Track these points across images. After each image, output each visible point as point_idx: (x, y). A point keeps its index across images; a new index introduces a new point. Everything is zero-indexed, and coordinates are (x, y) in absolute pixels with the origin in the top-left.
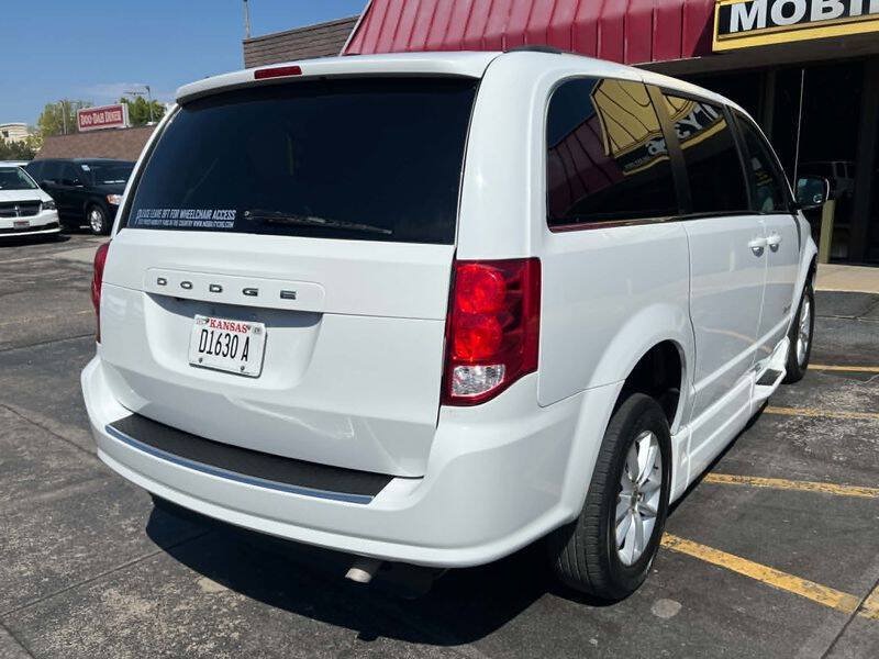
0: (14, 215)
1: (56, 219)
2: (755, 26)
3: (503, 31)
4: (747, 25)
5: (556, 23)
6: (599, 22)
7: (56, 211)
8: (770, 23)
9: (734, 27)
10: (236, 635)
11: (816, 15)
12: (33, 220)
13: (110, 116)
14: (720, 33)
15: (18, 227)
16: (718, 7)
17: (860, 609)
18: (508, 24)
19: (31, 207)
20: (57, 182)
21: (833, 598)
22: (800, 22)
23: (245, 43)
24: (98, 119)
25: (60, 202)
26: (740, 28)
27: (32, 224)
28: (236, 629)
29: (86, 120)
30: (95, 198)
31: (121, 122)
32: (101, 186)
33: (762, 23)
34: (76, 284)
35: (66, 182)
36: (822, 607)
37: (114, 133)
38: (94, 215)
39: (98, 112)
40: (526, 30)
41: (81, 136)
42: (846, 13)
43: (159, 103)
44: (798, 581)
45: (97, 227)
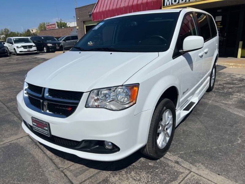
0: (27, 48)
1: (36, 49)
5: (134, 4)
6: (142, 3)
7: (36, 48)
9: (165, 5)
11: (180, 2)
12: (31, 49)
13: (53, 26)
14: (163, 6)
15: (28, 51)
16: (163, 0)
18: (124, 4)
19: (30, 47)
20: (37, 41)
22: (177, 3)
23: (75, 9)
24: (50, 27)
25: (37, 46)
27: (31, 50)
29: (48, 27)
30: (45, 45)
31: (55, 27)
32: (46, 42)
34: (36, 62)
35: (39, 41)
37: (54, 30)
38: (45, 48)
39: (50, 25)
40: (128, 6)
41: (47, 31)
42: (186, 2)
43: (65, 23)
45: (45, 51)
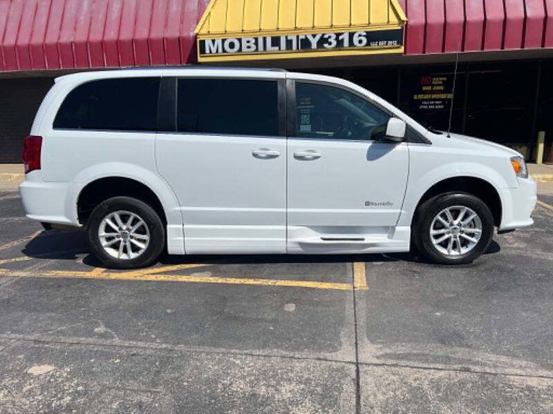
2: (217, 51)
3: (72, 40)
4: (214, 50)
8: (224, 51)
9: (207, 51)
10: (80, 388)
11: (245, 49)
14: (201, 53)
16: (198, 40)
17: (354, 288)
18: (74, 36)
21: (344, 287)
22: (237, 51)
26: (211, 52)
28: (78, 385)
33: (220, 50)
36: (342, 291)
40: (87, 41)
42: (257, 50)
44: (328, 284)
